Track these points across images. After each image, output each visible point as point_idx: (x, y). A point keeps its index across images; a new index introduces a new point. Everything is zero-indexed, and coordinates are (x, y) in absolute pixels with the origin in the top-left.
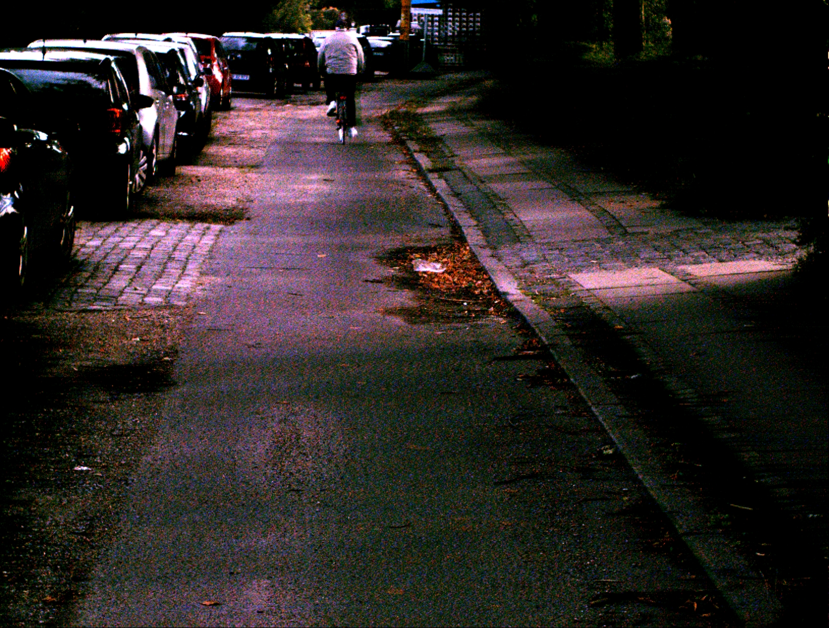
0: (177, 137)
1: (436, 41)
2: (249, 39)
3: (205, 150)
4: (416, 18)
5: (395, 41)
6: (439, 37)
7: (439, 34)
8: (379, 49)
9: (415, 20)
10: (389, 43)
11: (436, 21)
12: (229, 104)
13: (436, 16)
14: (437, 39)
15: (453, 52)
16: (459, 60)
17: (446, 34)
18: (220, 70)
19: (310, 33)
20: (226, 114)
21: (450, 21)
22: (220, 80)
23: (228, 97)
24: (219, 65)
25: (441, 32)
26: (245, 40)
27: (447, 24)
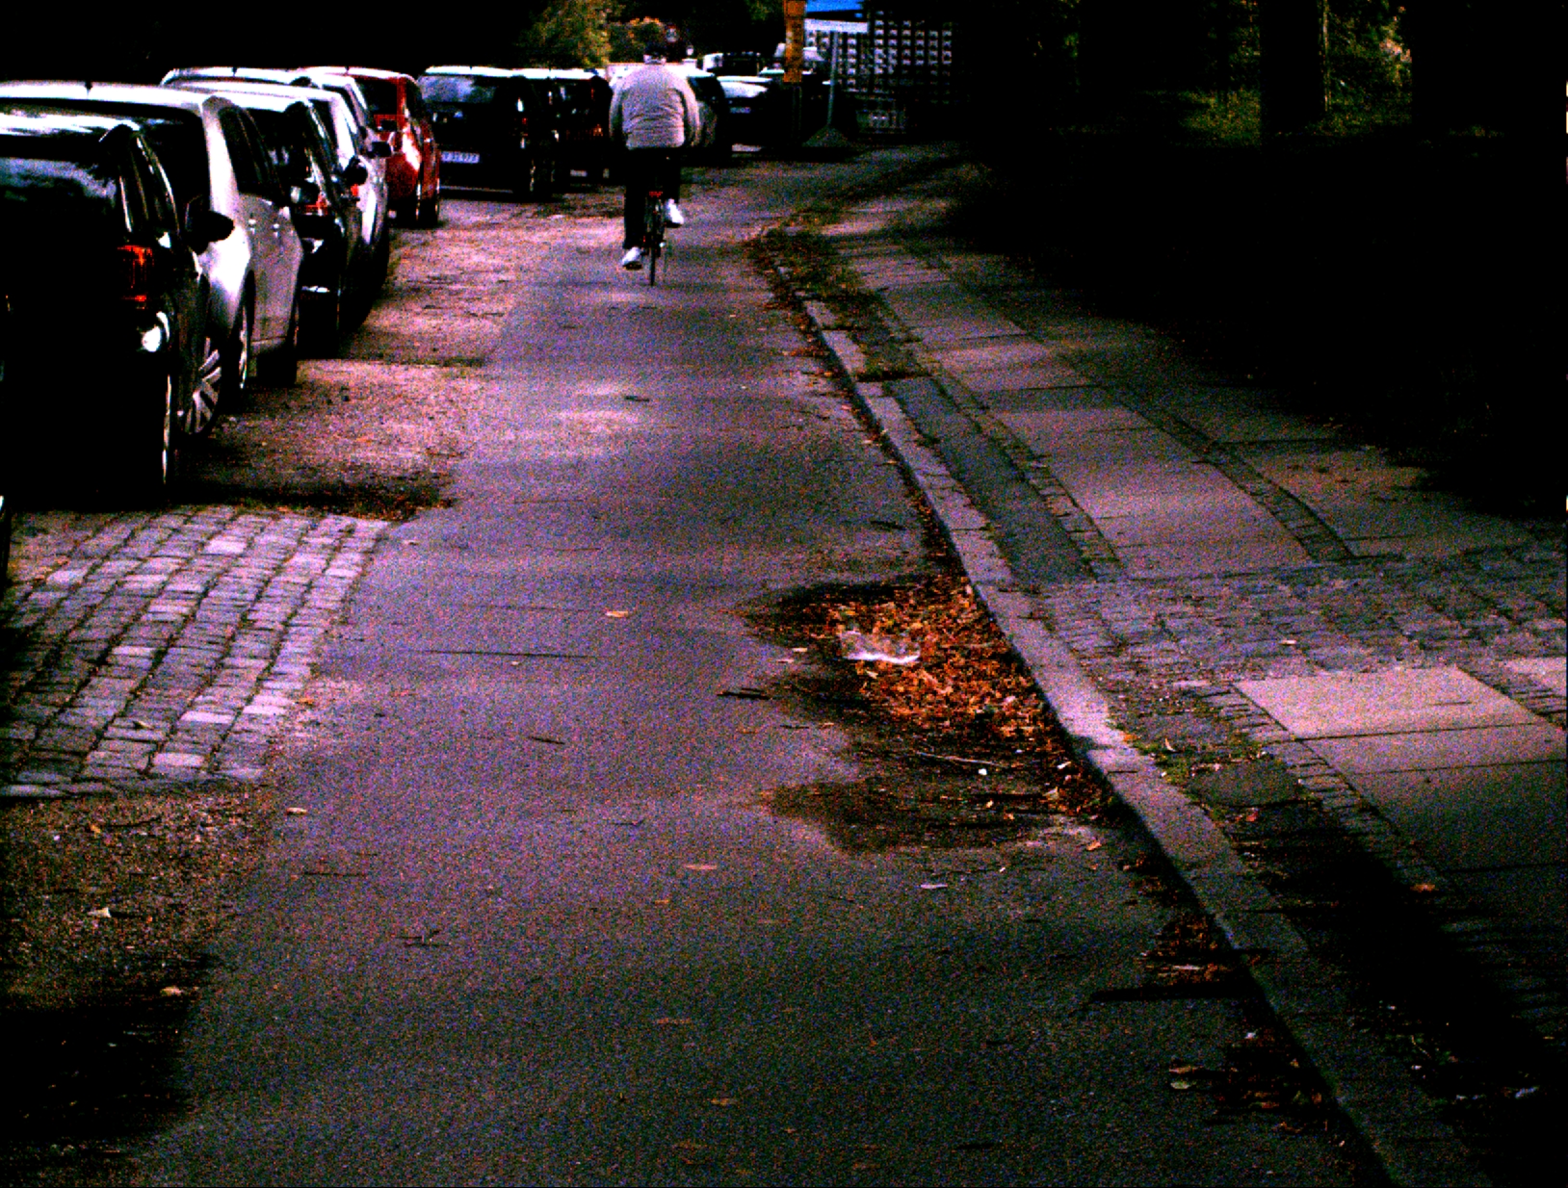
0: (301, 299)
1: (851, 86)
2: (479, 80)
3: (370, 321)
4: (812, 39)
5: (773, 85)
6: (857, 77)
7: (858, 70)
8: (742, 101)
9: (811, 45)
10: (763, 89)
11: (852, 46)
12: (435, 215)
13: (852, 36)
14: (853, 81)
15: (886, 107)
16: (898, 124)
17: (872, 70)
18: (416, 144)
19: (606, 67)
20: (427, 236)
21: (880, 46)
22: (416, 166)
23: (430, 202)
24: (413, 132)
25: (862, 67)
26: (471, 82)
27: (872, 53)
